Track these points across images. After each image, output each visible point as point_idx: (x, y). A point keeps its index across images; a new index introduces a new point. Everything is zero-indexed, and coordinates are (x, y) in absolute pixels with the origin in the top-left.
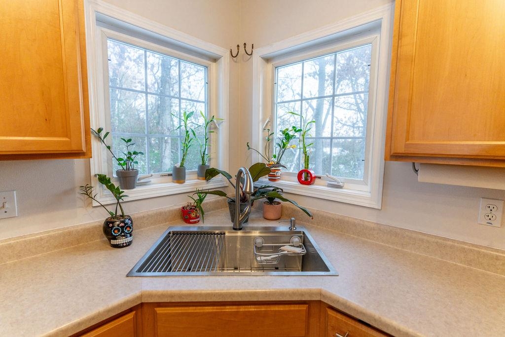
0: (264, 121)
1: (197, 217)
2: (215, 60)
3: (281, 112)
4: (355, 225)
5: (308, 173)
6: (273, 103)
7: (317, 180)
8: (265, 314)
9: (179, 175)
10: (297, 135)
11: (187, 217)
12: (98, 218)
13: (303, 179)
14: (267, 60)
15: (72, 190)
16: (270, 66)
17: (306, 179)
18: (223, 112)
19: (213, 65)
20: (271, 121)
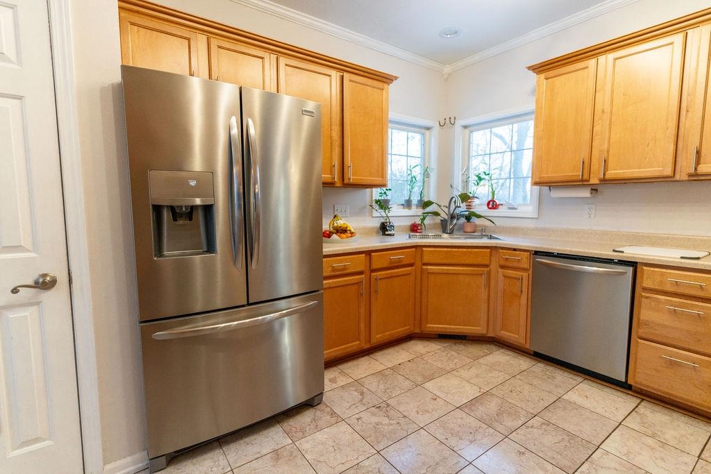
0: (463, 168)
1: (421, 229)
2: (428, 129)
3: (474, 163)
4: (522, 229)
5: (494, 201)
6: (469, 157)
7: (500, 206)
8: (471, 253)
9: (408, 204)
10: (487, 177)
11: (416, 229)
12: (376, 224)
13: (490, 206)
14: (465, 127)
15: (364, 207)
16: (467, 131)
17: (493, 206)
18: (433, 164)
19: (427, 132)
20: (468, 169)
